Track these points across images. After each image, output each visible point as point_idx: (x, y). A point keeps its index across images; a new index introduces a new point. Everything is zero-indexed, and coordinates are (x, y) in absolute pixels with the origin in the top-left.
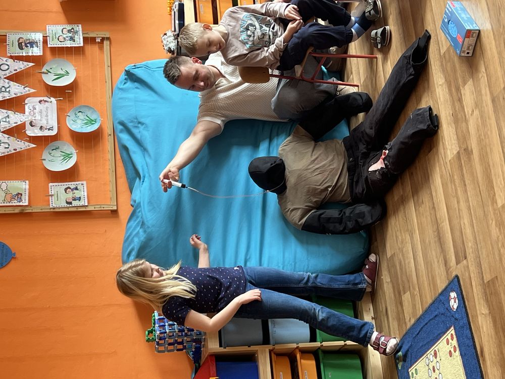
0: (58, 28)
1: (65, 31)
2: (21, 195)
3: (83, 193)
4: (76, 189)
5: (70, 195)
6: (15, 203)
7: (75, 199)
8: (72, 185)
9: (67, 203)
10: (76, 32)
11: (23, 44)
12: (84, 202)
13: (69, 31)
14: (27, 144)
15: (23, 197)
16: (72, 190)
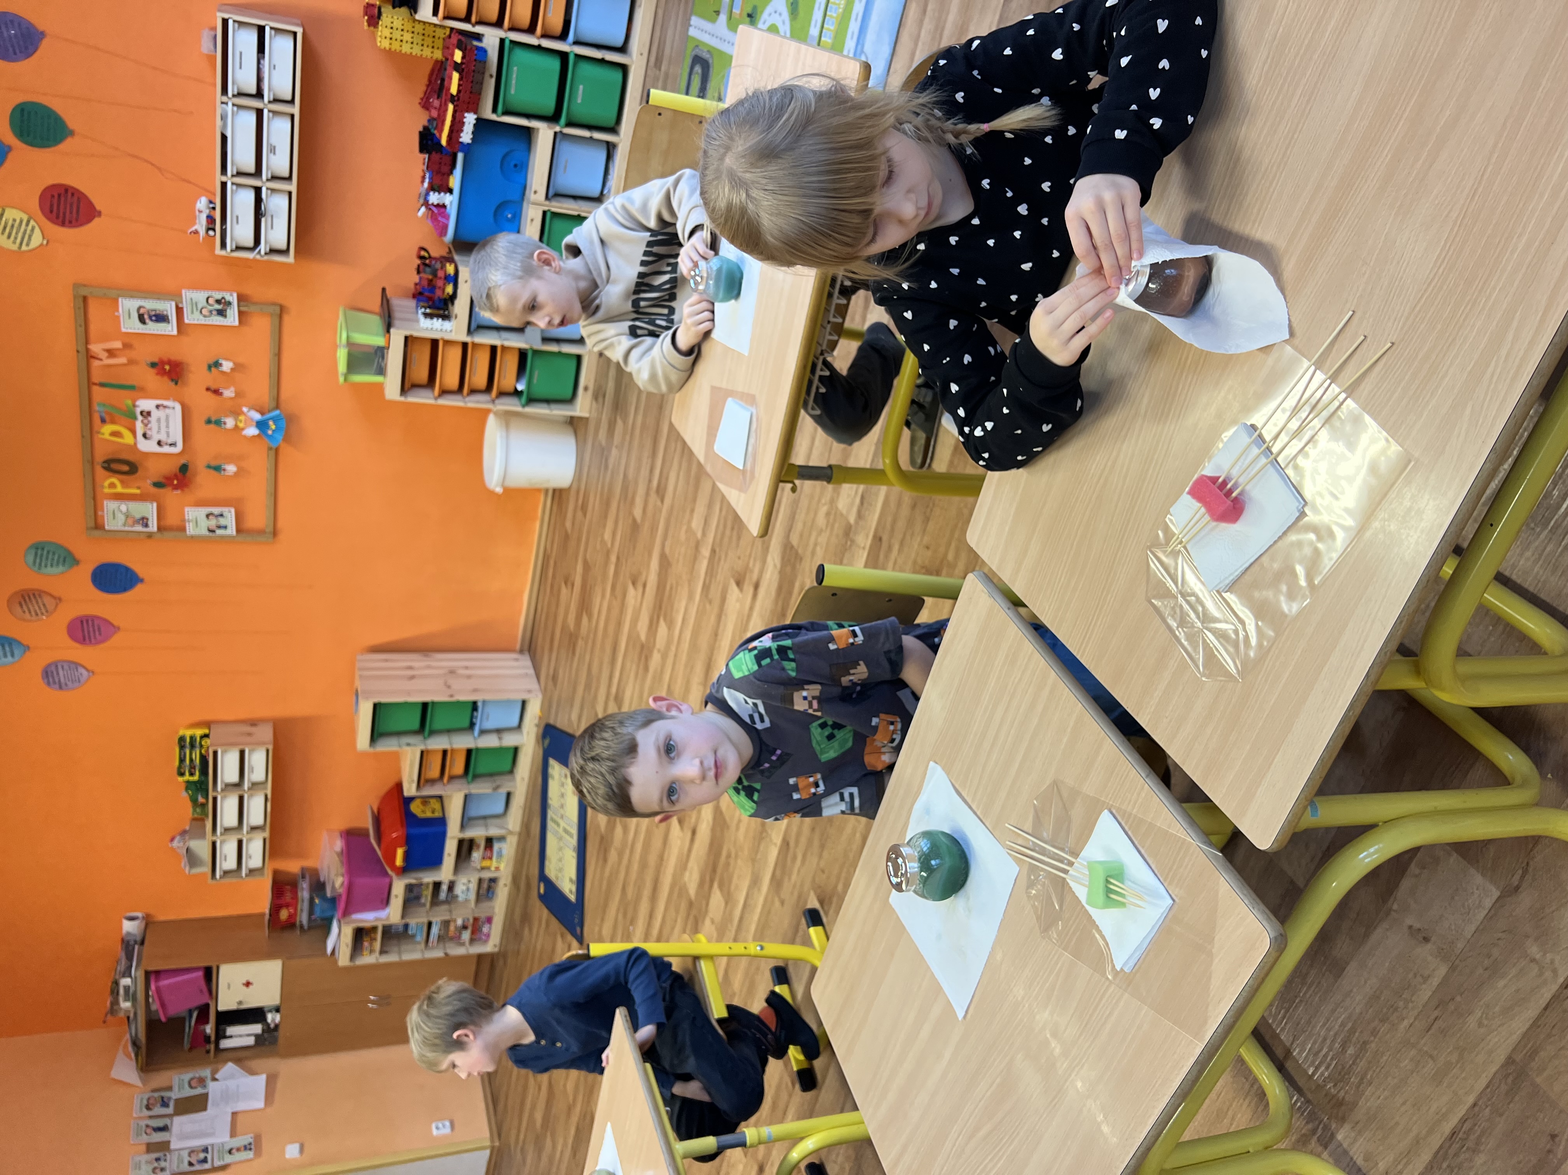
0: (200, 296)
1: (211, 301)
2: (147, 519)
4: (222, 515)
5: (213, 522)
7: (219, 527)
9: (209, 531)
10: (229, 303)
11: (146, 316)
13: (218, 302)
15: (150, 523)
16: (217, 516)
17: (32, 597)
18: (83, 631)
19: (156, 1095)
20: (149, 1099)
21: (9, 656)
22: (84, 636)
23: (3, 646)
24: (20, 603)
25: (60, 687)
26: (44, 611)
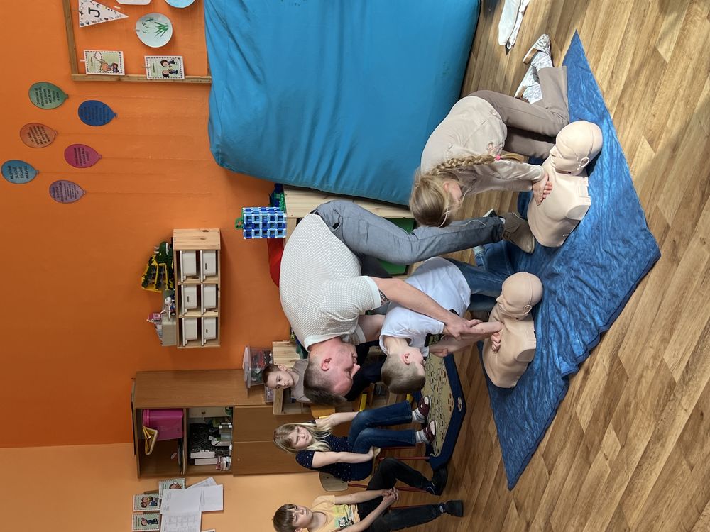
2: (117, 65)
3: (179, 66)
4: (173, 62)
5: (166, 68)
6: (111, 73)
7: (171, 73)
8: (169, 58)
9: (164, 75)
12: (181, 75)
14: (118, 13)
15: (119, 68)
16: (169, 63)
17: (37, 129)
18: (76, 157)
19: (148, 496)
20: (143, 499)
21: (25, 177)
22: (77, 160)
23: (21, 168)
24: (29, 133)
25: (62, 201)
26: (46, 140)
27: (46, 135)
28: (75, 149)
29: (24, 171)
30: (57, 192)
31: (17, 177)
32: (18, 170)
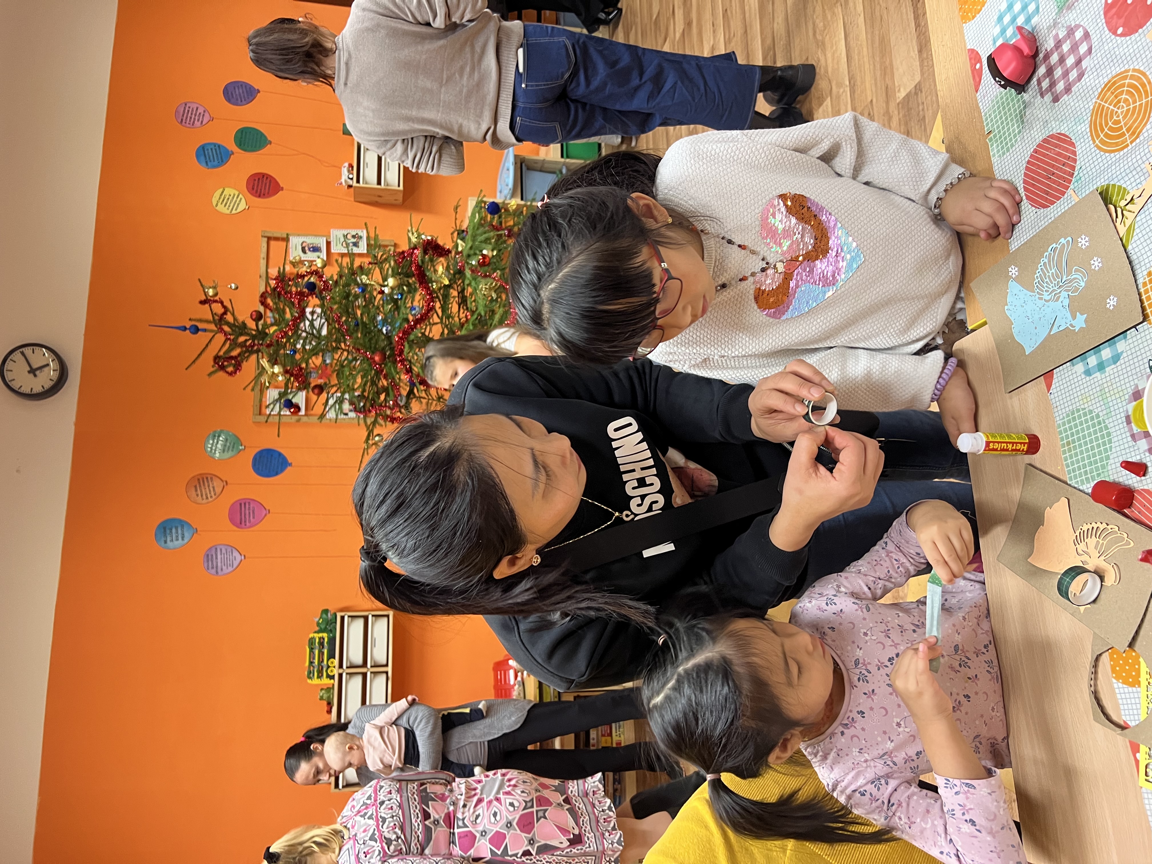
0: (342, 233)
1: (349, 236)
10: (361, 237)
11: (307, 248)
13: (354, 237)
17: (205, 480)
18: (241, 514)
21: (180, 538)
22: (241, 519)
23: (176, 528)
24: (196, 487)
25: (217, 572)
26: (212, 493)
27: (213, 488)
28: (241, 504)
29: (180, 531)
30: (212, 561)
31: (172, 540)
32: (174, 530)
